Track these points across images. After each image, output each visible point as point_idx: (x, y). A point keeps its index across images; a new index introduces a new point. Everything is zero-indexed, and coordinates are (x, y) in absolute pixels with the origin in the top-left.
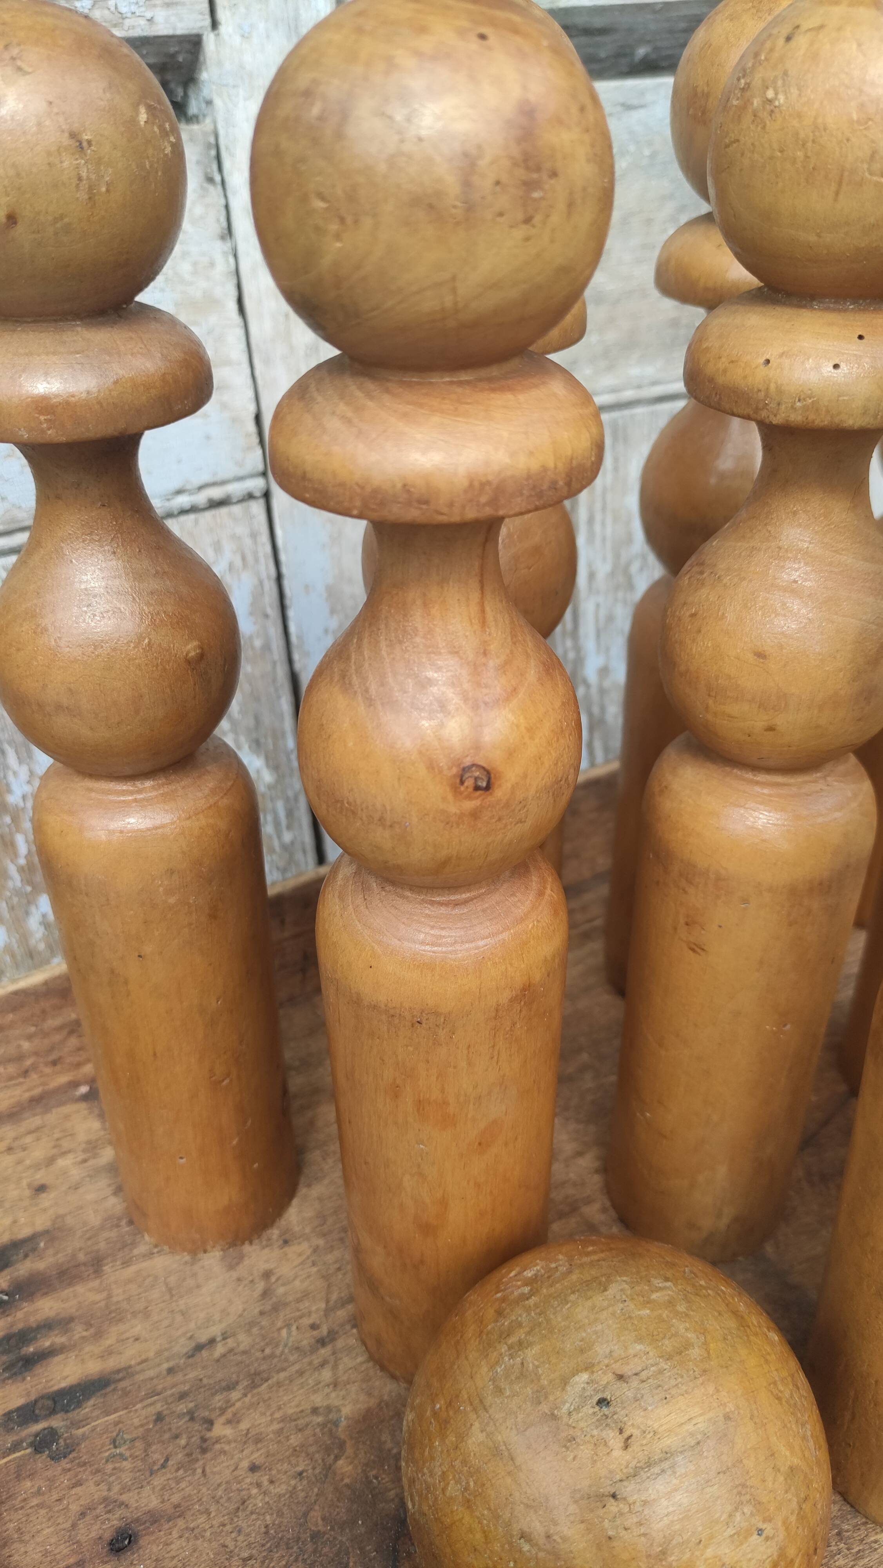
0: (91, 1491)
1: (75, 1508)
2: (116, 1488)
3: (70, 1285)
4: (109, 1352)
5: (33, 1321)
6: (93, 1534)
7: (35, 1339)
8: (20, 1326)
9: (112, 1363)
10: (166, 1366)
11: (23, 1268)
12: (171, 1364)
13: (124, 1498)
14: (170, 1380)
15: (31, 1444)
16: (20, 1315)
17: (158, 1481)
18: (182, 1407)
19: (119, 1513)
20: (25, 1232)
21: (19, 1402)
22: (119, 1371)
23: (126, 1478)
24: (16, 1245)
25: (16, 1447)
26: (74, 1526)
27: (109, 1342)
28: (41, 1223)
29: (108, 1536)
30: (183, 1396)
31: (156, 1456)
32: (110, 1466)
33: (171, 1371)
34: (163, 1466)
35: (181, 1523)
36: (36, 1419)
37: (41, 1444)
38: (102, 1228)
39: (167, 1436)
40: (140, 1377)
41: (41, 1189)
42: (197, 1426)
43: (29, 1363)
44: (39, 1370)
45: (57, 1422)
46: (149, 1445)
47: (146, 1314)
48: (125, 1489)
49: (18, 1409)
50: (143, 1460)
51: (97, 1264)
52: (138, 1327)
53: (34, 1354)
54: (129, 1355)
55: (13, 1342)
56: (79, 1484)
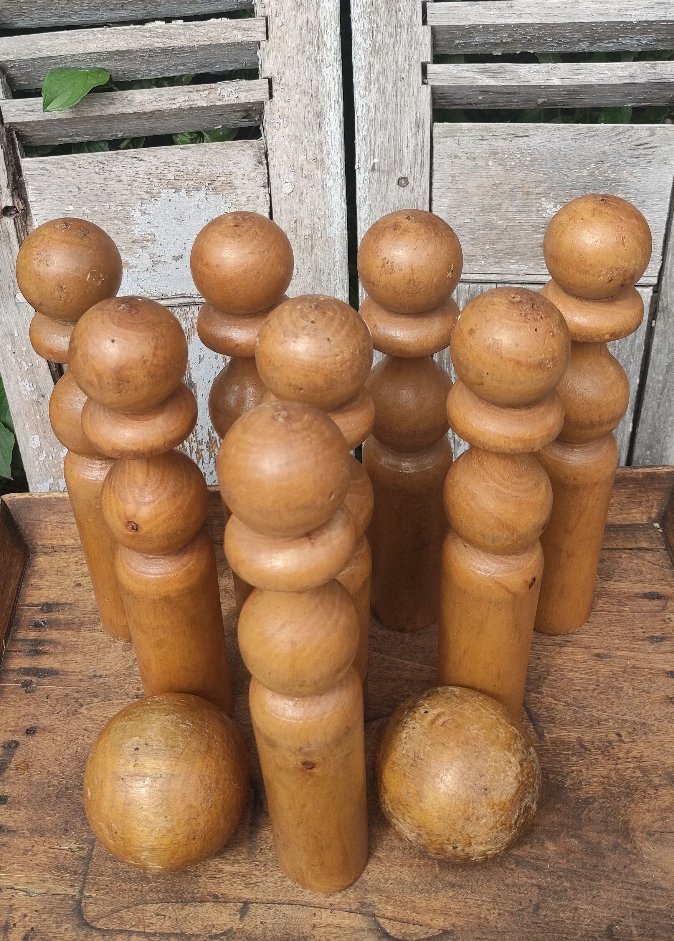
0: (31, 709)
1: (23, 712)
2: (39, 712)
3: (67, 630)
4: (65, 662)
5: (47, 638)
6: (24, 724)
7: (44, 645)
8: (42, 637)
9: (64, 667)
10: (80, 677)
11: (55, 615)
12: (82, 677)
13: (39, 717)
14: (78, 683)
15: (22, 683)
16: (44, 633)
17: (53, 717)
18: (76, 695)
19: (35, 721)
20: (64, 601)
21: (27, 666)
22: (64, 671)
23: (44, 711)
24: (58, 604)
25: (17, 682)
26: (20, 718)
27: (67, 659)
28: (71, 600)
29: (28, 727)
30: (79, 691)
31: (57, 708)
32: (42, 704)
33: (80, 680)
34: (58, 713)
35: (52, 735)
36: (28, 675)
37: (26, 685)
38: (90, 612)
39: (65, 703)
40: (69, 677)
41: (79, 585)
42: (76, 705)
43: (38, 653)
44: (39, 657)
45: (34, 679)
46: (58, 703)
47: (85, 654)
48: (41, 714)
49: (25, 668)
50: (53, 708)
51: (81, 625)
52: (79, 658)
53: (40, 650)
54: (71, 667)
55: (37, 642)
56: (29, 705)
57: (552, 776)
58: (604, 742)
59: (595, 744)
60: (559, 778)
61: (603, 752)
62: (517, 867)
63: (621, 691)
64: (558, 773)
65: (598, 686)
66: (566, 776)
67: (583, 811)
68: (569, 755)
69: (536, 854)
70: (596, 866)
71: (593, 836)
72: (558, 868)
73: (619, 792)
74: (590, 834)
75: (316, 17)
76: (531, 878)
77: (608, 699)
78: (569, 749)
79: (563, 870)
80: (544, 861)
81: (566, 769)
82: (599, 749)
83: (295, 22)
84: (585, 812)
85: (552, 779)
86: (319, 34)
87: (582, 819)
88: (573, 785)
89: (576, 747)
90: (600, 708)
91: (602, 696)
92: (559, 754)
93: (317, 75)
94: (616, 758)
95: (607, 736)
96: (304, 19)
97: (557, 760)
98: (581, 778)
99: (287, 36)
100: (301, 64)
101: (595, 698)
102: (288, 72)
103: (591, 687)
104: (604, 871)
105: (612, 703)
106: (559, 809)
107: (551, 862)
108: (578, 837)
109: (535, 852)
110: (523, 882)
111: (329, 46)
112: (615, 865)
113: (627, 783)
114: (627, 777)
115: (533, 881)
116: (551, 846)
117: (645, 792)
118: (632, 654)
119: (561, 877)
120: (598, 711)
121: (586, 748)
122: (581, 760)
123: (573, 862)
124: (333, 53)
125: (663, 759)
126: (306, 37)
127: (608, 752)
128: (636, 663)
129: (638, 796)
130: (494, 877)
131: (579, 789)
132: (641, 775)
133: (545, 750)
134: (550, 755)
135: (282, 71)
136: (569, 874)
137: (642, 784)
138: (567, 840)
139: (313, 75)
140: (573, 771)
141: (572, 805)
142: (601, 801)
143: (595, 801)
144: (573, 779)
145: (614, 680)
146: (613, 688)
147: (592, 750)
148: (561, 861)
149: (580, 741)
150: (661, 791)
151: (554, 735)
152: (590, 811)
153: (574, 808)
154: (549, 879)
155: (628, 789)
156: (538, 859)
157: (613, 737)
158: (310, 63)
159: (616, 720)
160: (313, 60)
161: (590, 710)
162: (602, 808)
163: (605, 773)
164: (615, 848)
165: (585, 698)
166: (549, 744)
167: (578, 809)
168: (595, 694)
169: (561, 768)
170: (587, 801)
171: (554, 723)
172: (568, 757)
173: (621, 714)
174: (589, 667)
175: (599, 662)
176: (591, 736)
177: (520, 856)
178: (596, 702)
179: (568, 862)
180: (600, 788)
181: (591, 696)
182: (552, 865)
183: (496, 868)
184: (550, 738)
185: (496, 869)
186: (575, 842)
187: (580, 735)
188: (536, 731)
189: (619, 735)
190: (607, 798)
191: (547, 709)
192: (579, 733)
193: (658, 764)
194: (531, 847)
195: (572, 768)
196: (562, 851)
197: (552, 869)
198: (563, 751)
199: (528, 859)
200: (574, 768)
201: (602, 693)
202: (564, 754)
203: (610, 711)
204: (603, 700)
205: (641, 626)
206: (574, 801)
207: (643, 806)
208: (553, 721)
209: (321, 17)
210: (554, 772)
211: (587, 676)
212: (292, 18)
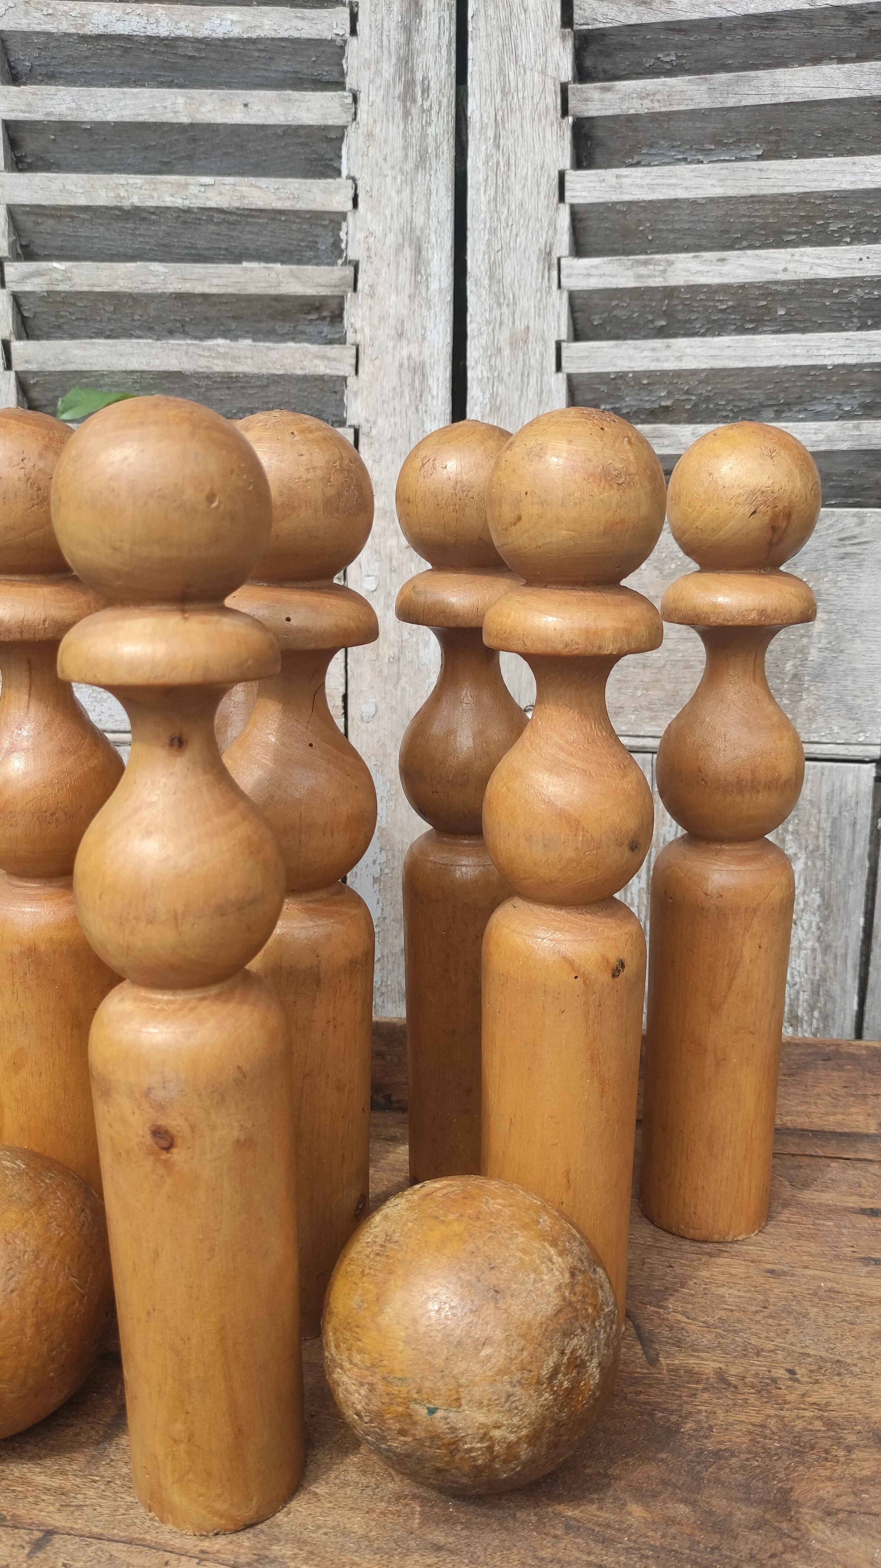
57: (660, 1415)
58: (763, 1378)
59: (747, 1380)
60: (673, 1418)
61: (759, 1392)
62: (567, 1534)
63: (805, 1317)
64: (672, 1412)
65: (765, 1307)
66: (686, 1417)
67: (707, 1468)
68: (697, 1389)
69: (606, 1519)
70: (717, 1548)
71: (719, 1504)
72: (645, 1543)
73: (779, 1448)
74: (715, 1502)
75: (420, 352)
76: (589, 1554)
77: (780, 1325)
78: (697, 1382)
79: (653, 1548)
80: (619, 1530)
81: (689, 1408)
82: (753, 1387)
83: (394, 357)
84: (710, 1470)
85: (661, 1418)
86: (423, 375)
87: (703, 1479)
88: (695, 1430)
89: (711, 1380)
90: (764, 1335)
91: (770, 1321)
92: (678, 1386)
93: (418, 430)
94: (780, 1401)
95: (770, 1371)
96: (405, 353)
97: (673, 1395)
98: (712, 1422)
99: (382, 373)
100: (397, 412)
101: (758, 1322)
102: (380, 422)
103: (754, 1309)
104: (731, 1558)
105: (787, 1331)
106: (662, 1460)
107: (632, 1534)
108: (693, 1503)
109: (607, 1515)
110: (572, 1558)
111: (435, 393)
112: (754, 1552)
113: (795, 1437)
114: (797, 1429)
115: (592, 1558)
116: (636, 1511)
117: (827, 1452)
118: (831, 1275)
119: (647, 1557)
120: (760, 1338)
121: (729, 1384)
122: (718, 1398)
123: (674, 1538)
124: (440, 403)
125: (867, 1410)
126: (407, 378)
127: (769, 1392)
128: (835, 1285)
129: (814, 1457)
130: (519, 1544)
131: (706, 1437)
132: (823, 1429)
133: (657, 1379)
134: (663, 1387)
135: (372, 419)
136: (663, 1555)
137: (823, 1440)
138: (669, 1505)
139: (413, 430)
140: (700, 1412)
141: (689, 1458)
142: (744, 1456)
143: (733, 1455)
144: (698, 1422)
145: (794, 1303)
146: (790, 1313)
147: (740, 1386)
148: (650, 1533)
149: (721, 1376)
150: (857, 1454)
151: (676, 1362)
152: (721, 1468)
153: (691, 1461)
154: (622, 1558)
155: (796, 1445)
156: (608, 1526)
157: (780, 1373)
158: (410, 413)
159: (790, 1354)
160: (413, 409)
161: (745, 1336)
162: (743, 1467)
163: (758, 1420)
164: (758, 1525)
165: (739, 1321)
166: (665, 1372)
167: (699, 1463)
168: (758, 1317)
169: (680, 1405)
170: (717, 1454)
171: (679, 1347)
172: (694, 1392)
173: (799, 1345)
174: (754, 1284)
175: (773, 1280)
176: (742, 1369)
177: (575, 1519)
178: (758, 1326)
179: (664, 1536)
180: (746, 1439)
181: (752, 1320)
182: (633, 1538)
183: (526, 1531)
184: (668, 1365)
185: (525, 1533)
186: (683, 1509)
187: (722, 1366)
188: (646, 1353)
189: (792, 1372)
190: (756, 1454)
191: (671, 1328)
192: (720, 1362)
193: (857, 1416)
194: (600, 1508)
195: (699, 1407)
196: (656, 1520)
197: (632, 1545)
198: (688, 1383)
199: (590, 1525)
200: (703, 1408)
201: (770, 1317)
202: (688, 1387)
203: (780, 1340)
204: (771, 1325)
205: (850, 1244)
206: (694, 1452)
207: (820, 1471)
208: (678, 1343)
209: (427, 353)
210: (664, 1410)
211: (749, 1294)
212: (390, 349)
